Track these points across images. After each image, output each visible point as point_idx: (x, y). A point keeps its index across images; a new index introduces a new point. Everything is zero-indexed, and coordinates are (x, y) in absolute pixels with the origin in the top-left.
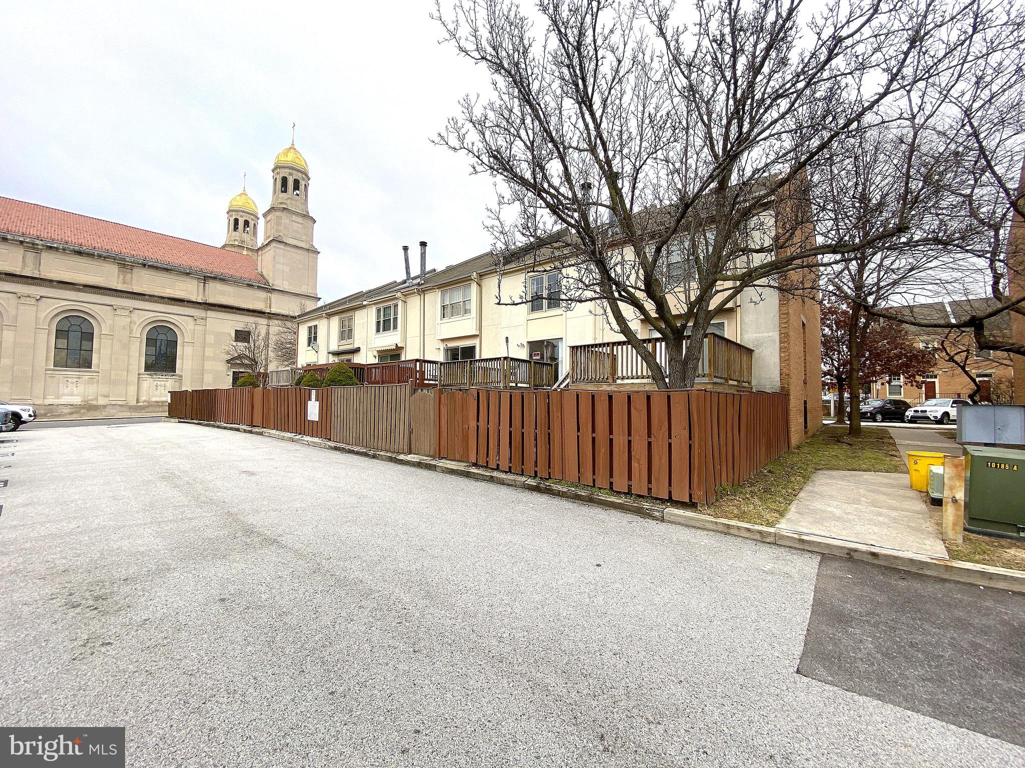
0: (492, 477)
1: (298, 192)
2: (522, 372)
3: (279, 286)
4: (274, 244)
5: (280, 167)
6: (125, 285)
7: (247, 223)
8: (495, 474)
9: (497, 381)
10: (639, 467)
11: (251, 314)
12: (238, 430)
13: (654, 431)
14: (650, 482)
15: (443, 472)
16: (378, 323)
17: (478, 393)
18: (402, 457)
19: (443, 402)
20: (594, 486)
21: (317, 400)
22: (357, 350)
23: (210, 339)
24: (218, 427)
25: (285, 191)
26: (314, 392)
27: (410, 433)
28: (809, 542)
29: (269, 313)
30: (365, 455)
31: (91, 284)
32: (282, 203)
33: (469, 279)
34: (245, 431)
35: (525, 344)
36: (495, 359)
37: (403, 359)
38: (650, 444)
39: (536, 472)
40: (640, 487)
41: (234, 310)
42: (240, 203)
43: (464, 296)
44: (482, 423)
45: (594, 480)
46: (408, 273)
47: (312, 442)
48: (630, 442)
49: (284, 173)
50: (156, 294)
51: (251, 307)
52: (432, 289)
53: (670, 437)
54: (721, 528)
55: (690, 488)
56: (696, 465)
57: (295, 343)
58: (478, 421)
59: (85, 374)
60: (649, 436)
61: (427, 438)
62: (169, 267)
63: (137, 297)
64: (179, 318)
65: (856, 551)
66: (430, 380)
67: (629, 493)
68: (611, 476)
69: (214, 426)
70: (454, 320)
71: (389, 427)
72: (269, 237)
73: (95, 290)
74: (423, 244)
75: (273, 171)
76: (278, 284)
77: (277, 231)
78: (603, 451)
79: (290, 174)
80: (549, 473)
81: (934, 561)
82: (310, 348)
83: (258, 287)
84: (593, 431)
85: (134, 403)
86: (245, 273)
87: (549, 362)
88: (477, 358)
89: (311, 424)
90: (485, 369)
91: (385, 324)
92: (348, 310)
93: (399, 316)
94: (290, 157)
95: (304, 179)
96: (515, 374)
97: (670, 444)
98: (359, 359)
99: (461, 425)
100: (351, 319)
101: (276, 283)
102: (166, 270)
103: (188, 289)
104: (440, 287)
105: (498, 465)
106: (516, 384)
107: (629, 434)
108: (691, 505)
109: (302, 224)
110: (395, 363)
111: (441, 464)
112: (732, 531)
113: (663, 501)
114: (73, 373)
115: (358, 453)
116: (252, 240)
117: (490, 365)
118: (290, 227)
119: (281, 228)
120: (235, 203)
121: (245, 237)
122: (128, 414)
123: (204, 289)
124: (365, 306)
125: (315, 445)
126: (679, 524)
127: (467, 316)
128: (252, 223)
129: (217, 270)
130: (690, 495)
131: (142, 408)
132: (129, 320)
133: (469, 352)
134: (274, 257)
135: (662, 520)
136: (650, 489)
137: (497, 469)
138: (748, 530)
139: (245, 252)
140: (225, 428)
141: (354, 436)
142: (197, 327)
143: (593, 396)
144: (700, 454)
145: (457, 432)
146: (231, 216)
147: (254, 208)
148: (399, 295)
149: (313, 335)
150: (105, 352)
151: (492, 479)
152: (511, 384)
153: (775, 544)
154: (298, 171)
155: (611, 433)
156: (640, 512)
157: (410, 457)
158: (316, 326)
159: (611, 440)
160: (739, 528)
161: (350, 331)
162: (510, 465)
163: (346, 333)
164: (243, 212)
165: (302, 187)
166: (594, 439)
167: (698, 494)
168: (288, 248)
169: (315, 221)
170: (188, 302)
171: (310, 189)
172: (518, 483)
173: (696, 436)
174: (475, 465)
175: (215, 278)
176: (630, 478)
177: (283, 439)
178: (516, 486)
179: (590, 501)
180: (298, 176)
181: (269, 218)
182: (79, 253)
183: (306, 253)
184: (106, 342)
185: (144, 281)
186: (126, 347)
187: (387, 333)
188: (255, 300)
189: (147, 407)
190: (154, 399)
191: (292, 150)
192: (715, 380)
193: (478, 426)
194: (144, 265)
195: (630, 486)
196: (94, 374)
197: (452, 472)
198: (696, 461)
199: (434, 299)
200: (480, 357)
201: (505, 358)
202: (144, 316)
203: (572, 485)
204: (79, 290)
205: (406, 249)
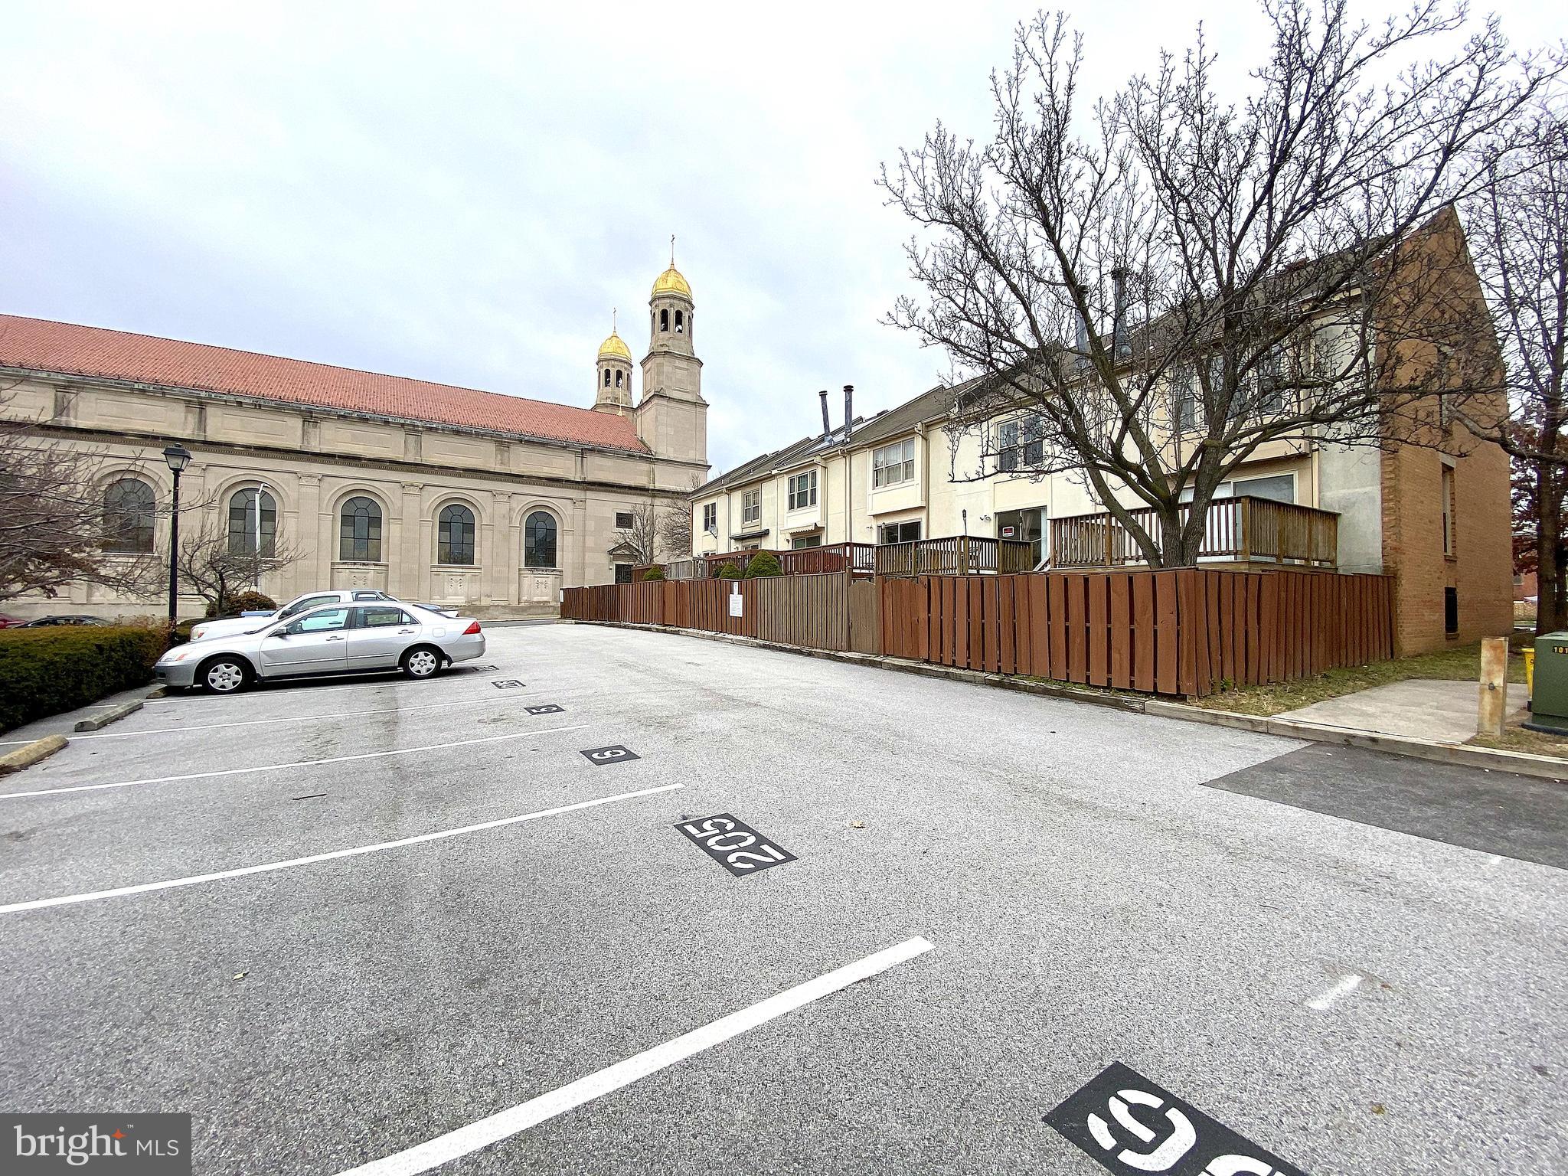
0: (947, 673)
1: (680, 327)
2: (986, 555)
3: (664, 455)
4: (655, 401)
5: (659, 298)
6: (503, 467)
7: (619, 374)
8: (951, 670)
9: (950, 566)
10: (1121, 657)
11: (633, 491)
12: (649, 629)
13: (1137, 616)
14: (1132, 673)
15: (890, 669)
16: (792, 497)
17: (929, 581)
18: (841, 654)
19: (887, 591)
20: (1068, 681)
21: (740, 593)
22: (766, 533)
23: (591, 525)
24: (625, 627)
25: (666, 329)
26: (736, 586)
27: (849, 628)
28: (1304, 730)
29: (653, 490)
30: (800, 653)
31: (470, 467)
32: (662, 346)
33: (912, 433)
34: (658, 631)
35: (992, 516)
36: (948, 539)
37: (824, 543)
38: (1132, 631)
39: (999, 668)
40: (1120, 679)
41: (615, 489)
42: (611, 350)
43: (904, 453)
44: (934, 614)
45: (1068, 675)
46: (826, 426)
47: (737, 640)
48: (1109, 630)
49: (664, 304)
50: (533, 474)
51: (632, 483)
52: (861, 448)
53: (1155, 623)
54: (1207, 718)
55: (1178, 679)
56: (1185, 653)
57: (688, 527)
58: (929, 612)
59: (467, 572)
60: (1132, 622)
61: (869, 633)
62: (545, 441)
63: (515, 479)
64: (558, 501)
65: (1354, 737)
66: (863, 568)
67: (1109, 687)
68: (1088, 669)
69: (619, 627)
70: (894, 487)
71: (824, 622)
72: (648, 392)
73: (473, 474)
74: (849, 389)
75: (650, 304)
76: (663, 451)
77: (659, 383)
78: (1077, 641)
79: (671, 305)
80: (1015, 668)
81: (1441, 746)
82: (708, 532)
83: (640, 457)
84: (1067, 619)
85: (515, 604)
86: (625, 441)
87: (1027, 539)
88: (923, 538)
89: (734, 620)
90: (935, 553)
91: (800, 499)
92: (754, 483)
93: (818, 487)
94: (671, 282)
95: (687, 310)
96: (976, 558)
97: (1155, 631)
98: (767, 545)
99: (909, 617)
100: (757, 494)
101: (659, 451)
102: (543, 444)
103: (563, 465)
104: (871, 445)
105: (954, 661)
106: (978, 571)
107: (1109, 622)
108: (1179, 697)
109: (687, 370)
110: (812, 548)
111: (887, 661)
112: (1219, 721)
113: (1147, 694)
114: (457, 570)
115: (790, 651)
116: (625, 395)
117: (941, 547)
118: (673, 373)
119: (663, 378)
120: (606, 350)
121: (620, 393)
122: (509, 617)
123: (582, 465)
124: (773, 477)
125: (740, 643)
126: (1162, 716)
127: (908, 482)
128: (625, 373)
129: (595, 439)
130: (1178, 687)
131: (523, 610)
132: (507, 506)
133: (912, 530)
134: (656, 417)
135: (1143, 712)
136: (1132, 682)
137: (954, 666)
138: (1238, 719)
139: (620, 413)
140: (633, 628)
141: (785, 633)
142: (577, 512)
143: (1066, 580)
144: (1189, 641)
145: (904, 626)
146: (602, 367)
147: (627, 353)
148: (818, 459)
149: (710, 516)
150: (487, 545)
151: (947, 676)
152: (970, 571)
153: (1268, 733)
154: (681, 299)
155: (1087, 620)
156: (1118, 705)
157: (850, 655)
158: (714, 505)
159: (1088, 629)
160: (1227, 717)
161: (756, 509)
162: (969, 660)
163: (752, 512)
164: (615, 360)
165: (685, 320)
166: (1067, 628)
167: (1188, 686)
168: (673, 404)
169: (701, 364)
170: (566, 481)
171: (694, 321)
172: (978, 679)
173: (1185, 620)
174: (928, 662)
175: (592, 450)
176: (1109, 671)
177: (703, 637)
178: (975, 682)
179: (1062, 695)
180: (680, 306)
181: (648, 367)
182: (457, 433)
183: (693, 408)
184: (487, 533)
185: (524, 461)
186: (507, 538)
187: (803, 510)
188: (634, 474)
189: (530, 608)
190: (535, 599)
191: (672, 273)
192: (1253, 558)
193: (929, 618)
194: (521, 441)
195: (1109, 680)
196: (476, 571)
197: (901, 669)
198: (1185, 647)
199: (864, 463)
200: (927, 536)
201: (962, 538)
202: (524, 501)
203: (1043, 679)
204: (459, 475)
205: (823, 395)
